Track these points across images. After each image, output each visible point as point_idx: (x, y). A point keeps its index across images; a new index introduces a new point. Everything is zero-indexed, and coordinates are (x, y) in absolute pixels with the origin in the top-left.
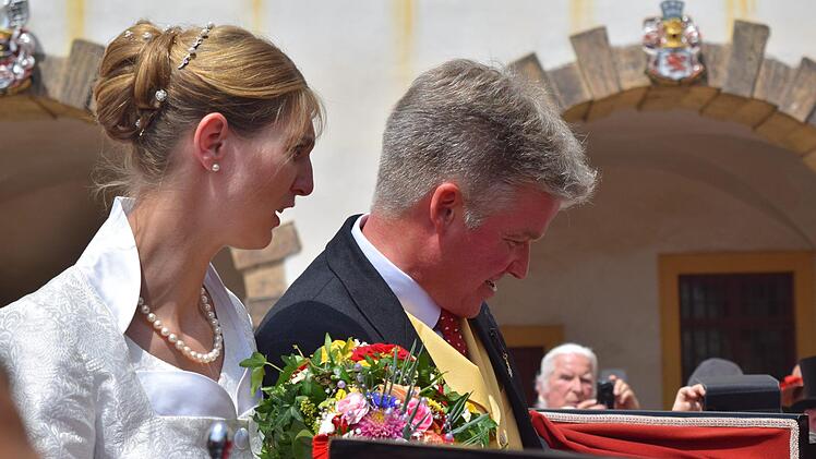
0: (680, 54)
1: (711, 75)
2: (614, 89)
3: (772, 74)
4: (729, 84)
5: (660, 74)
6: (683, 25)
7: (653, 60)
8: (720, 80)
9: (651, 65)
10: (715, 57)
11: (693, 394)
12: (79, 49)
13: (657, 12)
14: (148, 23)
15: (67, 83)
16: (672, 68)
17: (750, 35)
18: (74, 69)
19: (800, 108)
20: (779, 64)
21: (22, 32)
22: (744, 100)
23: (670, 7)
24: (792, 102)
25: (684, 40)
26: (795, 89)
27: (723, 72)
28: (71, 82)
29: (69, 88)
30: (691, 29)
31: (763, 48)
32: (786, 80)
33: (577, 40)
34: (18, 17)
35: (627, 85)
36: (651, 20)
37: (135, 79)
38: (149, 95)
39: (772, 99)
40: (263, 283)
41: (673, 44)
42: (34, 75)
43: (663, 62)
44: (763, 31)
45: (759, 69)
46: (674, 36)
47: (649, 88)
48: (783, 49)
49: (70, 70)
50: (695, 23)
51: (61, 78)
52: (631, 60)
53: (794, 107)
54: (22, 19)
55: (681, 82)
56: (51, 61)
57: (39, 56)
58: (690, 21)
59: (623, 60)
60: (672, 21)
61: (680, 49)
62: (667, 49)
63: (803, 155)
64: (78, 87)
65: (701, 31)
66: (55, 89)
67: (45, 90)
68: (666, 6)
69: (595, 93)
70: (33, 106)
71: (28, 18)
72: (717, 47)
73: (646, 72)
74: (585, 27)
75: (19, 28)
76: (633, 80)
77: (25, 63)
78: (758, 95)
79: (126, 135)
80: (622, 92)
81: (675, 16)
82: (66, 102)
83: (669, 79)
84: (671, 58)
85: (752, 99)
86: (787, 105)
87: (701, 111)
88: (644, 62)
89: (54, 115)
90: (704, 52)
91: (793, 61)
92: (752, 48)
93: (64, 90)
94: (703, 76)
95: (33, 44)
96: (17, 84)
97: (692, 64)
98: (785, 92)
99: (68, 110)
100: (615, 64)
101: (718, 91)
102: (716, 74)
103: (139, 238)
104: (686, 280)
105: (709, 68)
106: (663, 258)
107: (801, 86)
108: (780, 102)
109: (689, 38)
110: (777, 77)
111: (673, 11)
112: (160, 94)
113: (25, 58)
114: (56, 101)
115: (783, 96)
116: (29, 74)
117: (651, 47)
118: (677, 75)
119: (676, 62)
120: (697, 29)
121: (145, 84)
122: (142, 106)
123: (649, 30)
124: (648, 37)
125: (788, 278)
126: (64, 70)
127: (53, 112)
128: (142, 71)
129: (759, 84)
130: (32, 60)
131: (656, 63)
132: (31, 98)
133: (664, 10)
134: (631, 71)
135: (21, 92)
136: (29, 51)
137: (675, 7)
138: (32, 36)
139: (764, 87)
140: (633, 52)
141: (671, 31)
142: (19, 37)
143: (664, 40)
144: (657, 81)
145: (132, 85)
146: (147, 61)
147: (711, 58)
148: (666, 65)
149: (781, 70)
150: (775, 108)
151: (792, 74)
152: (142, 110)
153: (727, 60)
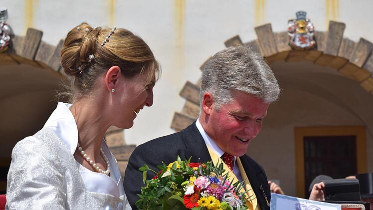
0: (304, 36)
1: (319, 46)
2: (274, 52)
3: (347, 45)
4: (327, 49)
5: (295, 45)
6: (306, 23)
7: (292, 39)
8: (323, 48)
9: (291, 41)
10: (320, 38)
11: (320, 187)
12: (31, 32)
13: (294, 17)
14: (86, 24)
15: (25, 48)
16: (301, 42)
17: (337, 28)
18: (28, 42)
19: (359, 61)
20: (350, 41)
21: (4, 24)
22: (334, 57)
23: (300, 15)
24: (355, 58)
25: (307, 30)
26: (357, 53)
27: (324, 44)
28: (27, 47)
29: (26, 50)
30: (309, 25)
31: (343, 33)
32: (353, 48)
33: (258, 29)
34: (3, 18)
35: (280, 50)
36: (292, 21)
37: (81, 49)
38: (86, 56)
39: (346, 57)
40: (114, 140)
41: (302, 32)
42: (10, 44)
43: (297, 39)
44: (342, 26)
45: (340, 43)
46: (302, 28)
47: (290, 51)
48: (352, 34)
49: (26, 42)
50: (312, 22)
51: (22, 46)
52: (282, 38)
53: (357, 60)
54: (4, 19)
55: (305, 49)
56: (17, 38)
57: (12, 36)
58: (309, 21)
59: (279, 39)
60: (301, 21)
61: (305, 34)
62: (299, 34)
63: (360, 83)
64: (30, 50)
65: (314, 26)
66: (19, 51)
67: (15, 51)
68: (298, 14)
69: (266, 53)
70: (9, 58)
71: (7, 18)
72: (321, 33)
73: (289, 44)
74: (261, 23)
75: (3, 23)
76: (283, 48)
77: (5, 39)
78: (340, 55)
79: (73, 73)
80: (278, 53)
81: (302, 19)
82: (24, 56)
83: (299, 47)
84: (301, 38)
85: (337, 57)
86: (353, 59)
87: (314, 62)
88: (288, 40)
89: (18, 63)
90: (316, 35)
91: (356, 39)
92: (337, 33)
93: (23, 51)
94: (315, 46)
95: (9, 30)
96: (2, 48)
97: (310, 40)
98: (353, 53)
99: (25, 60)
100: (275, 40)
101: (322, 53)
102: (321, 45)
103: (77, 118)
104: (307, 139)
105: (318, 42)
106: (296, 129)
107: (359, 51)
108: (350, 58)
109: (309, 29)
110: (349, 47)
111: (302, 17)
112: (91, 56)
113: (6, 36)
114: (20, 56)
115: (351, 55)
116: (7, 44)
117: (292, 33)
118: (303, 46)
119: (303, 40)
120: (312, 25)
121: (85, 51)
122: (83, 60)
123: (291, 25)
124: (290, 28)
125: (353, 138)
126: (23, 42)
127: (18, 61)
128: (84, 45)
129: (341, 50)
130: (9, 38)
131: (294, 40)
132: (9, 55)
133: (297, 16)
134: (282, 44)
135: (4, 52)
136: (7, 34)
137: (303, 15)
138: (9, 27)
139: (343, 51)
140: (283, 35)
141: (301, 26)
142: (3, 27)
143: (297, 30)
144: (294, 48)
145: (79, 51)
146: (87, 41)
147: (319, 38)
148: (298, 41)
149: (351, 44)
150: (348, 61)
151: (356, 46)
152: (82, 63)
153: (326, 39)
